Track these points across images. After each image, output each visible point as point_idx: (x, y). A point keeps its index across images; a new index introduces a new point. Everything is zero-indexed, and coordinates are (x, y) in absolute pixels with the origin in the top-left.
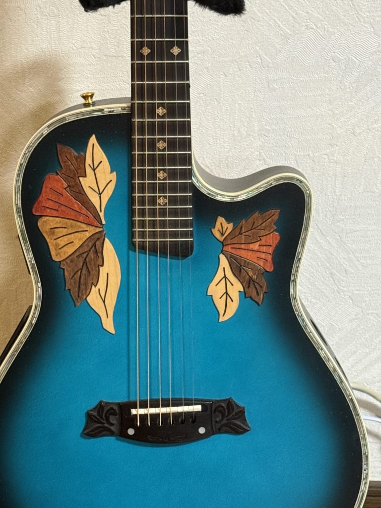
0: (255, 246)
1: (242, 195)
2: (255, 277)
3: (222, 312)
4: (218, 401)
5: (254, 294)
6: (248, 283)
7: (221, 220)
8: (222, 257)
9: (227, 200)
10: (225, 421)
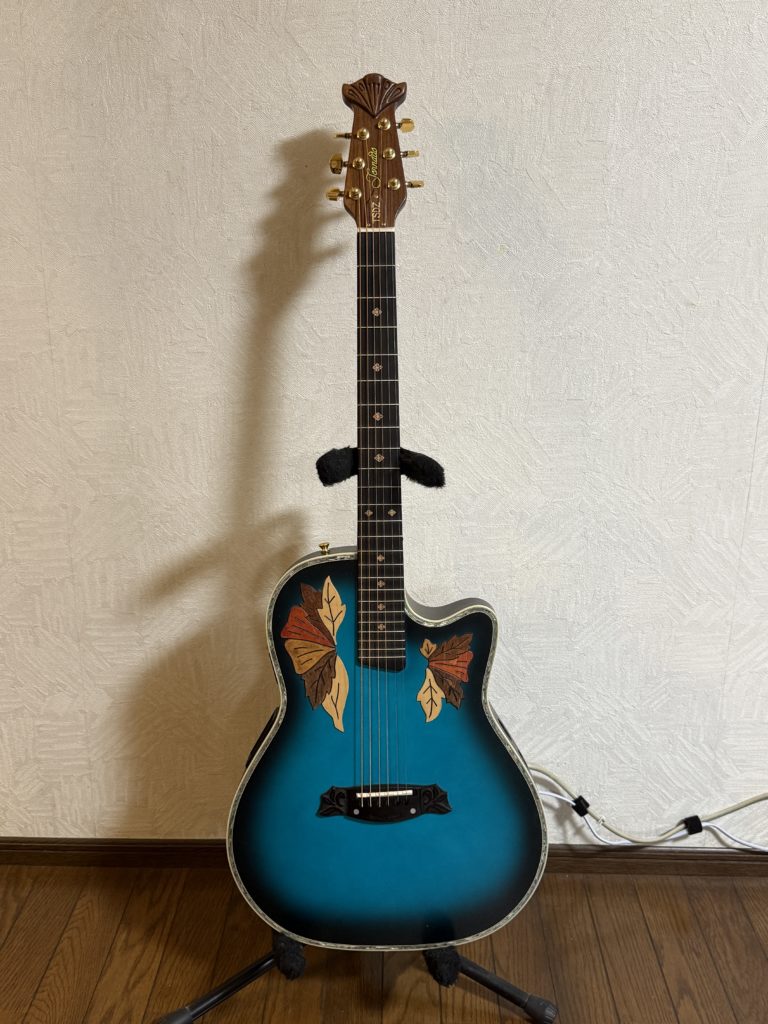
0: (454, 662)
1: (443, 622)
2: (454, 687)
3: (428, 715)
4: (426, 787)
5: (453, 700)
6: (449, 691)
7: (427, 641)
8: (429, 672)
9: (432, 626)
10: (431, 803)
